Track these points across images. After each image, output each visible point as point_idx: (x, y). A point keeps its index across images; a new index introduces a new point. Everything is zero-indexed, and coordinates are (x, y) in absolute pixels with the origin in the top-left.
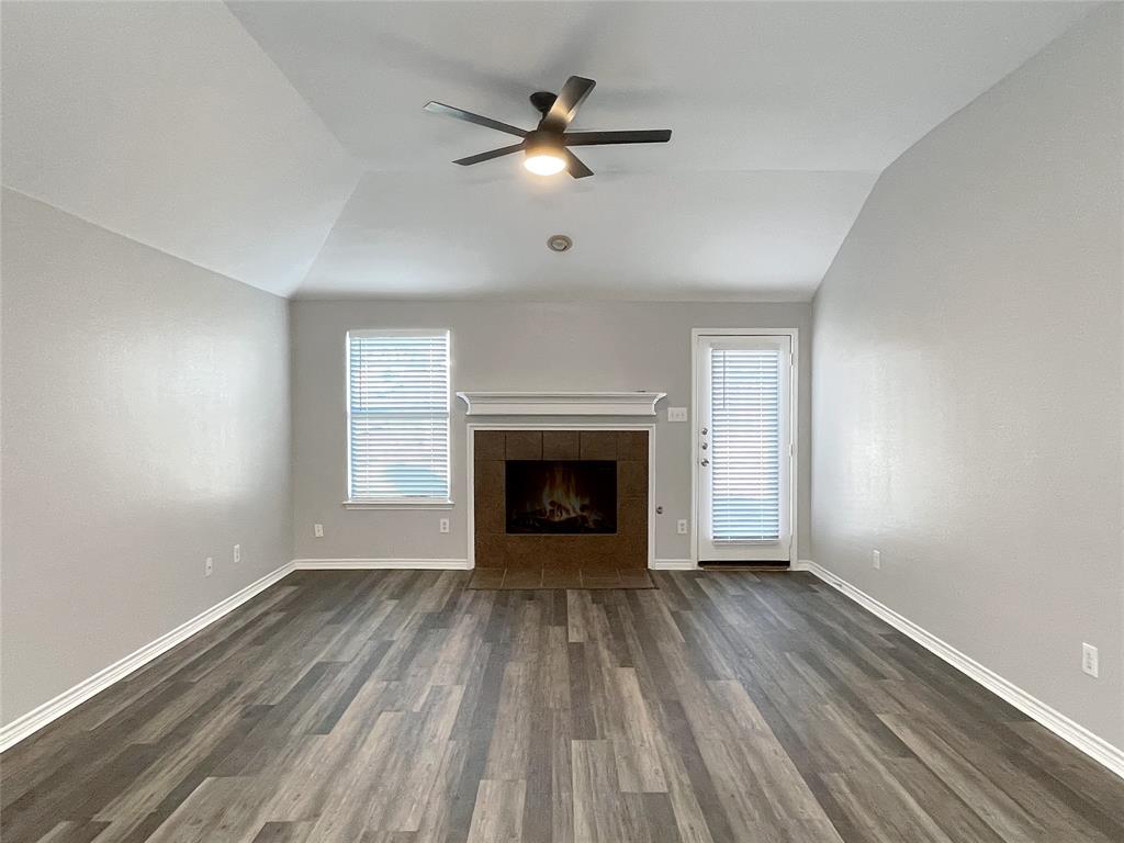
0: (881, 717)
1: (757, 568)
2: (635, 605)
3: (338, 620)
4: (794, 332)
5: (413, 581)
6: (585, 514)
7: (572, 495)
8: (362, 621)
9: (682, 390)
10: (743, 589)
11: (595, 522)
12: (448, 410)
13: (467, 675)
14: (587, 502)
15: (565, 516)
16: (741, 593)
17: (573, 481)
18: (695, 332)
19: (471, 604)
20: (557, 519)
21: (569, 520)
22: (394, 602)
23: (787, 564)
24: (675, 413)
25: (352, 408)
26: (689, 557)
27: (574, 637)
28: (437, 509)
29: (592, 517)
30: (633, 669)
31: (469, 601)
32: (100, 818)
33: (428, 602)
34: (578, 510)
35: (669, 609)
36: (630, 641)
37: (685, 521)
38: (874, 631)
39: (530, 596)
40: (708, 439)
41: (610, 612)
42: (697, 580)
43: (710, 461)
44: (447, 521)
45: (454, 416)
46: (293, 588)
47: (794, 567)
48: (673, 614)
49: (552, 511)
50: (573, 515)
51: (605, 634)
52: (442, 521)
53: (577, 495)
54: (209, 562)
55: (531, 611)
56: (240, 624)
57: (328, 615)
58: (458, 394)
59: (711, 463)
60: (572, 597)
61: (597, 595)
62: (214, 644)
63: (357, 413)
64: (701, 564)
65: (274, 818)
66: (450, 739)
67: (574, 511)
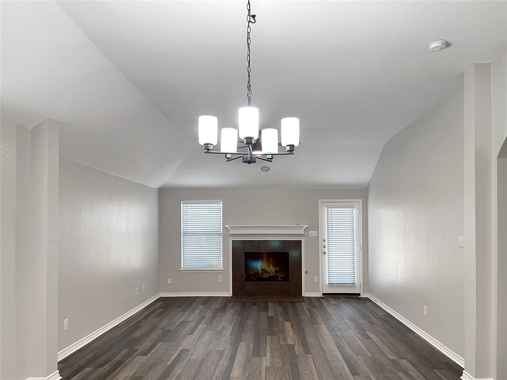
0: (367, 332)
1: (346, 296)
2: (295, 307)
3: (184, 310)
4: (360, 201)
5: (207, 300)
6: (277, 274)
7: (271, 266)
8: (192, 311)
9: (315, 224)
10: (338, 302)
11: (282, 278)
12: (222, 232)
13: (233, 323)
14: (278, 269)
15: (268, 275)
16: (337, 303)
17: (272, 260)
18: (320, 201)
19: (232, 306)
20: (264, 277)
21: (269, 277)
22: (203, 306)
23: (359, 294)
24: (312, 233)
25: (183, 232)
26: (319, 292)
27: (270, 314)
28: (217, 272)
29: (281, 276)
30: (289, 322)
31: (231, 305)
32: (136, 348)
33: (216, 306)
34: (274, 273)
35: (307, 308)
36: (290, 316)
37: (317, 277)
38: (381, 314)
39: (255, 304)
40: (326, 243)
41: (285, 309)
42: (321, 300)
43: (327, 252)
44: (221, 277)
45: (224, 235)
46: (161, 303)
47: (362, 296)
48: (308, 309)
49: (262, 273)
50: (272, 275)
51: (281, 314)
52: (219, 277)
53: (273, 266)
54: (137, 288)
55: (255, 308)
56: (148, 312)
57: (180, 310)
58: (226, 226)
59: (327, 253)
60: (270, 304)
61: (280, 303)
62: (142, 317)
63: (186, 234)
64: (323, 294)
65: (184, 348)
66: (230, 335)
67: (272, 273)
